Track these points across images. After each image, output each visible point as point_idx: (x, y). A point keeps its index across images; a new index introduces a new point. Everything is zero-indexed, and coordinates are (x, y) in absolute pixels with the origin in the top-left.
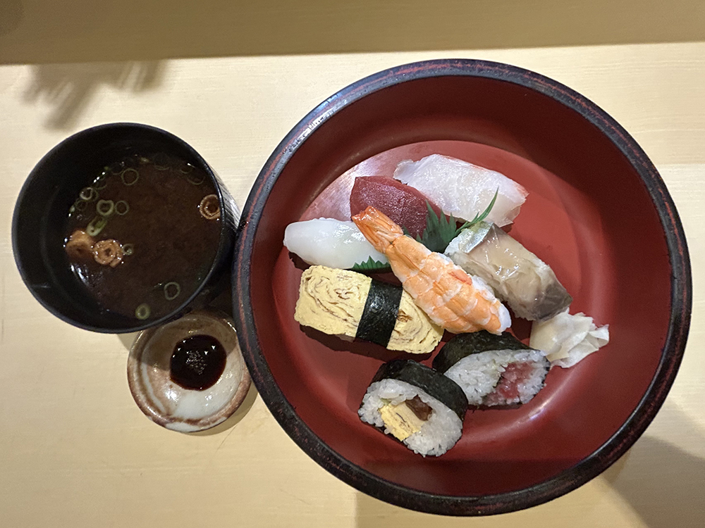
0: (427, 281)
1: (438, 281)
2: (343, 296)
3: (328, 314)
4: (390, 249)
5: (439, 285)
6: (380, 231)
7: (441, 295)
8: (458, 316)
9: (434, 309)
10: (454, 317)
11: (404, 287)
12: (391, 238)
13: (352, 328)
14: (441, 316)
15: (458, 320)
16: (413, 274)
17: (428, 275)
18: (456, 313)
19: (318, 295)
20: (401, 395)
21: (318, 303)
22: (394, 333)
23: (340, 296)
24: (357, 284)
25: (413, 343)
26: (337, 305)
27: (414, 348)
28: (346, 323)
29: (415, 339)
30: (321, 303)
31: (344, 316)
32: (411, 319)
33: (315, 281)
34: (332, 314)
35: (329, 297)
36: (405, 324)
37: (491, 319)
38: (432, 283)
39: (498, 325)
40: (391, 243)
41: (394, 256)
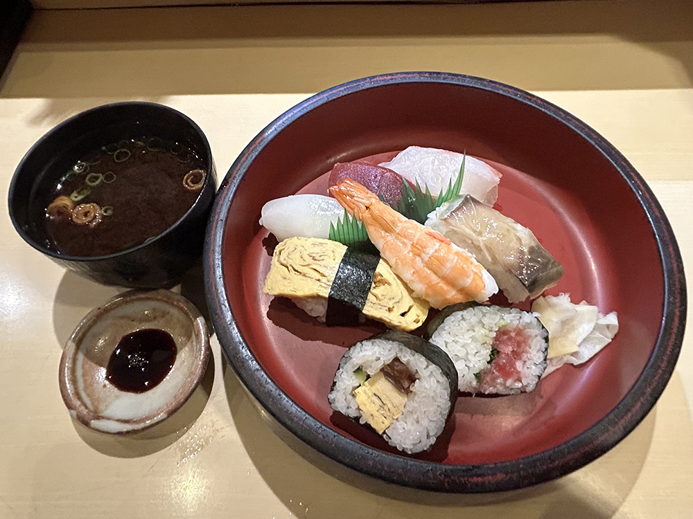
0: (405, 244)
1: (415, 242)
2: (317, 258)
3: (300, 277)
4: (367, 214)
5: (418, 246)
6: (357, 197)
7: (420, 256)
8: (439, 277)
9: (414, 273)
10: (434, 278)
11: (382, 254)
12: (367, 202)
13: (325, 288)
14: (423, 279)
15: (439, 283)
16: (390, 238)
17: (405, 237)
18: (436, 273)
19: (290, 262)
20: (378, 359)
21: (290, 268)
22: (370, 296)
23: (314, 259)
24: (332, 249)
25: (392, 314)
26: (311, 266)
27: (394, 318)
28: (319, 283)
29: (395, 309)
30: (293, 268)
31: (318, 276)
32: (389, 284)
33: (288, 251)
34: (304, 275)
35: (302, 261)
36: (382, 287)
37: (474, 278)
38: (409, 245)
39: (482, 285)
40: (367, 208)
41: (370, 221)
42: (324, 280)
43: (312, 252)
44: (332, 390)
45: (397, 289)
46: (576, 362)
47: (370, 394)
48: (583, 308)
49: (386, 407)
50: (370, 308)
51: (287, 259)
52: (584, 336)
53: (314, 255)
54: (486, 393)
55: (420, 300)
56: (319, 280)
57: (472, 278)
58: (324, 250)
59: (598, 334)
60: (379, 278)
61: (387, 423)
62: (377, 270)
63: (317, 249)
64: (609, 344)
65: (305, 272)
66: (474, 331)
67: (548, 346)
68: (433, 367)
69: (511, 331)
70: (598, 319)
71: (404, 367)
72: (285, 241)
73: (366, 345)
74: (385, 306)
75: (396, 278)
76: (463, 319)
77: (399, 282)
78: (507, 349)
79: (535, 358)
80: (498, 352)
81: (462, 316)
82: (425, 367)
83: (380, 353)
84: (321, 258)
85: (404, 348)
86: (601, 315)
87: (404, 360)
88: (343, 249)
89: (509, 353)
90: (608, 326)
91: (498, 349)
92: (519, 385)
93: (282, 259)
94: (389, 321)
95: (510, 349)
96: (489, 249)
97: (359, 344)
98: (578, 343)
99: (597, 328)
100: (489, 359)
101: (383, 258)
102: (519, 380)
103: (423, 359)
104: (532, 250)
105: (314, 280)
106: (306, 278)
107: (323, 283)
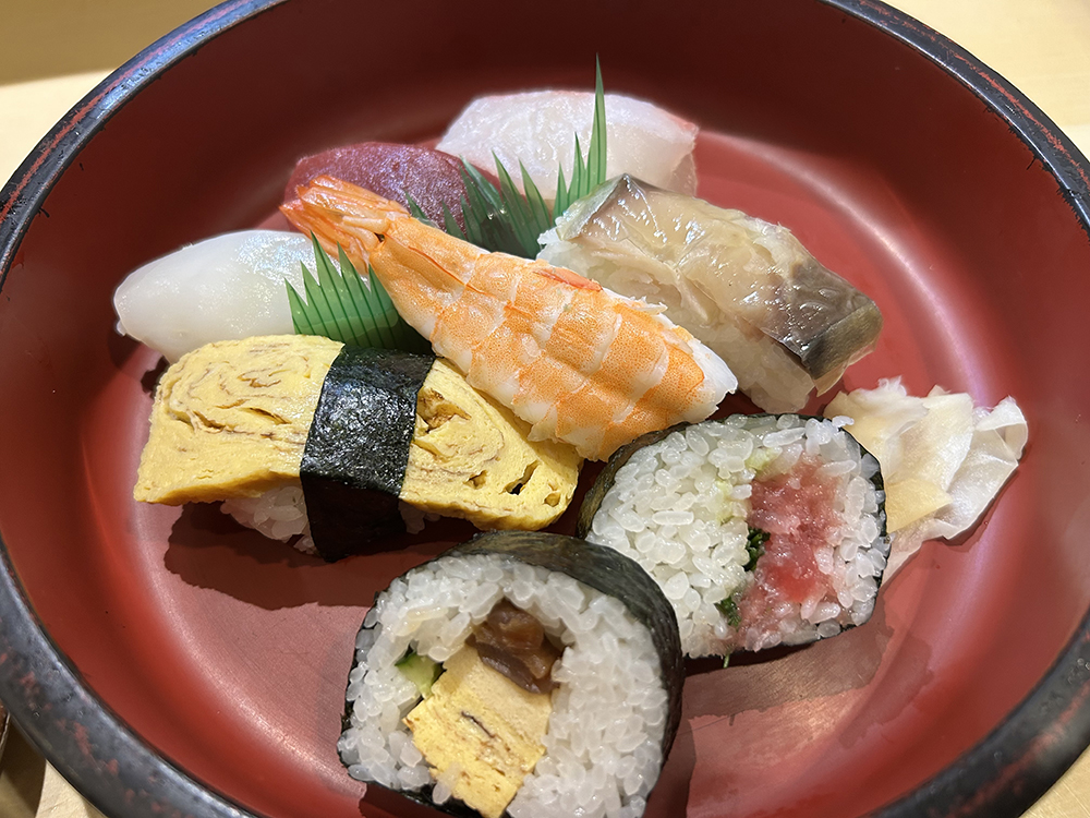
0: (488, 310)
1: (513, 300)
2: (262, 378)
3: (221, 436)
4: (381, 253)
5: (521, 309)
6: (350, 215)
7: (529, 331)
8: (586, 374)
9: (522, 377)
10: (575, 381)
11: (437, 348)
12: (377, 223)
14: (547, 387)
15: (587, 389)
16: (448, 300)
17: (487, 293)
18: (576, 367)
19: (195, 405)
20: (454, 613)
21: (195, 420)
22: (417, 455)
23: (254, 384)
24: (301, 354)
25: (482, 490)
26: (247, 405)
27: (489, 501)
28: (269, 443)
29: (489, 479)
30: (202, 418)
31: (265, 425)
32: (464, 416)
33: (191, 380)
34: (232, 431)
35: (224, 394)
36: (446, 426)
37: (672, 360)
38: (500, 309)
39: (695, 376)
40: (380, 237)
41: (392, 268)
42: (282, 431)
43: (250, 369)
44: (346, 726)
45: (488, 425)
46: (951, 530)
47: (452, 717)
48: (940, 402)
49: (497, 744)
50: (420, 485)
51: (186, 399)
52: (956, 465)
53: (252, 376)
54: (757, 649)
55: (552, 447)
56: (270, 436)
57: (667, 361)
58: (282, 358)
59: (985, 458)
60: (435, 403)
61: (508, 786)
62: (428, 386)
63: (262, 361)
64: (1015, 474)
65: (232, 421)
66: (696, 492)
67: (884, 496)
68: (601, 603)
69: (788, 476)
70: (976, 423)
71: (526, 621)
72: (182, 359)
73: (416, 583)
74: (460, 474)
75: (482, 401)
76: (663, 465)
77: (491, 410)
78: (786, 524)
79: (859, 535)
80: (767, 537)
81: (658, 456)
82: (578, 607)
83: (457, 598)
84: (274, 379)
85: (516, 566)
86: (982, 412)
87: (521, 600)
88: (330, 350)
89: (794, 532)
90: (1003, 433)
91: (766, 529)
92: (833, 611)
93: (174, 403)
94: (476, 509)
95: (795, 521)
96: (697, 289)
97: (397, 585)
98: (945, 488)
99: (980, 442)
100: (746, 558)
101: (442, 358)
102: (832, 598)
103: (571, 586)
104: (799, 274)
105: (257, 437)
106: (236, 436)
107: (281, 440)
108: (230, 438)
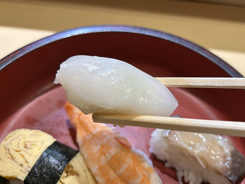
0: (96, 144)
1: (104, 143)
2: (28, 146)
3: (10, 160)
5: (105, 147)
7: (105, 155)
9: (99, 168)
13: (24, 172)
16: (88, 138)
17: (98, 138)
19: (10, 146)
23: (26, 146)
26: (21, 152)
28: (20, 168)
30: (9, 151)
32: (78, 175)
34: (14, 159)
38: (100, 145)
42: (26, 165)
51: (9, 143)
53: (27, 143)
56: (22, 165)
57: (141, 179)
58: (37, 140)
62: (71, 162)
63: (31, 139)
65: (15, 156)
84: (31, 147)
88: (50, 142)
93: (6, 143)
104: (232, 154)
105: (18, 164)
106: (14, 162)
107: (24, 167)
108: (12, 162)
